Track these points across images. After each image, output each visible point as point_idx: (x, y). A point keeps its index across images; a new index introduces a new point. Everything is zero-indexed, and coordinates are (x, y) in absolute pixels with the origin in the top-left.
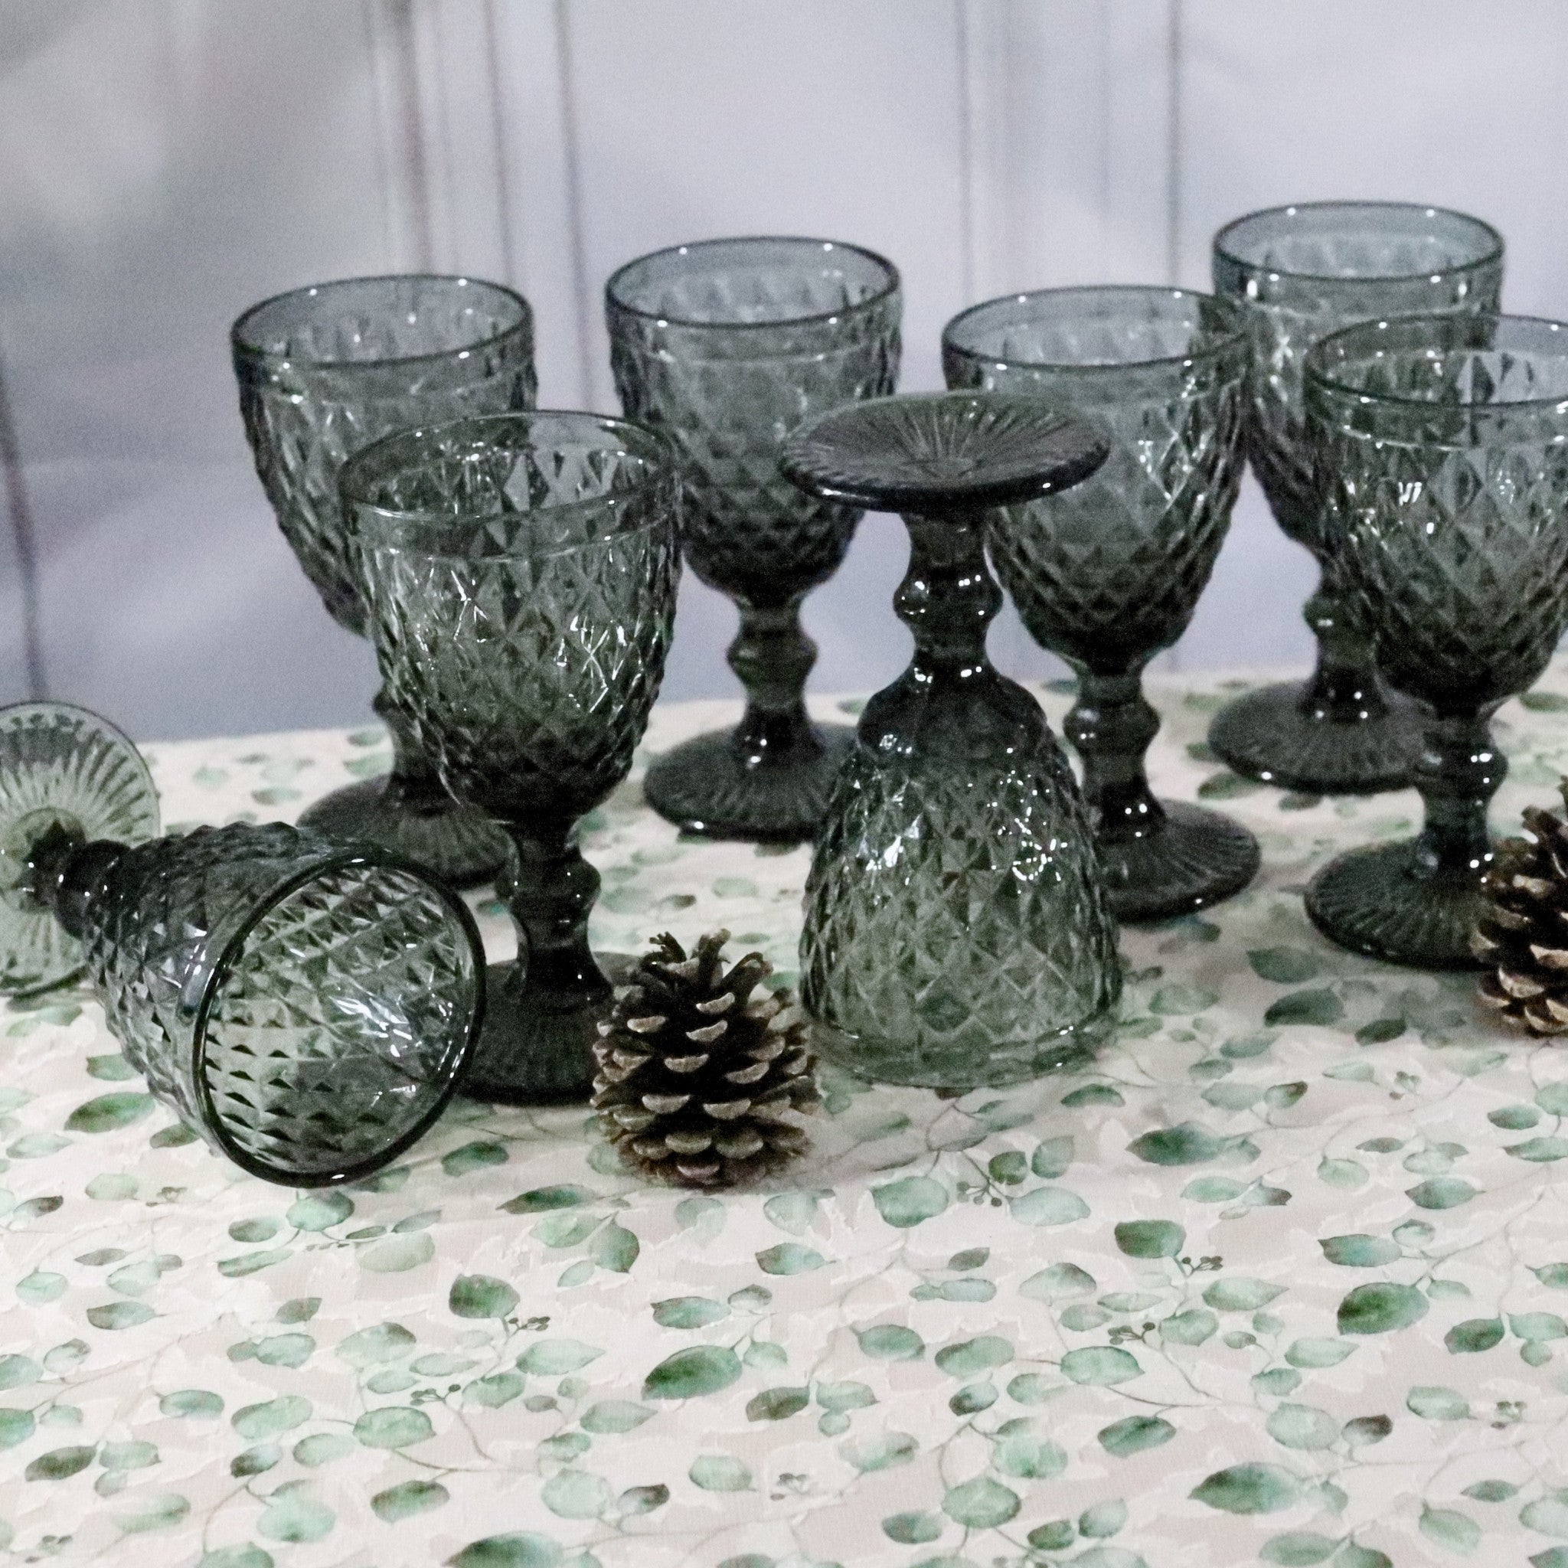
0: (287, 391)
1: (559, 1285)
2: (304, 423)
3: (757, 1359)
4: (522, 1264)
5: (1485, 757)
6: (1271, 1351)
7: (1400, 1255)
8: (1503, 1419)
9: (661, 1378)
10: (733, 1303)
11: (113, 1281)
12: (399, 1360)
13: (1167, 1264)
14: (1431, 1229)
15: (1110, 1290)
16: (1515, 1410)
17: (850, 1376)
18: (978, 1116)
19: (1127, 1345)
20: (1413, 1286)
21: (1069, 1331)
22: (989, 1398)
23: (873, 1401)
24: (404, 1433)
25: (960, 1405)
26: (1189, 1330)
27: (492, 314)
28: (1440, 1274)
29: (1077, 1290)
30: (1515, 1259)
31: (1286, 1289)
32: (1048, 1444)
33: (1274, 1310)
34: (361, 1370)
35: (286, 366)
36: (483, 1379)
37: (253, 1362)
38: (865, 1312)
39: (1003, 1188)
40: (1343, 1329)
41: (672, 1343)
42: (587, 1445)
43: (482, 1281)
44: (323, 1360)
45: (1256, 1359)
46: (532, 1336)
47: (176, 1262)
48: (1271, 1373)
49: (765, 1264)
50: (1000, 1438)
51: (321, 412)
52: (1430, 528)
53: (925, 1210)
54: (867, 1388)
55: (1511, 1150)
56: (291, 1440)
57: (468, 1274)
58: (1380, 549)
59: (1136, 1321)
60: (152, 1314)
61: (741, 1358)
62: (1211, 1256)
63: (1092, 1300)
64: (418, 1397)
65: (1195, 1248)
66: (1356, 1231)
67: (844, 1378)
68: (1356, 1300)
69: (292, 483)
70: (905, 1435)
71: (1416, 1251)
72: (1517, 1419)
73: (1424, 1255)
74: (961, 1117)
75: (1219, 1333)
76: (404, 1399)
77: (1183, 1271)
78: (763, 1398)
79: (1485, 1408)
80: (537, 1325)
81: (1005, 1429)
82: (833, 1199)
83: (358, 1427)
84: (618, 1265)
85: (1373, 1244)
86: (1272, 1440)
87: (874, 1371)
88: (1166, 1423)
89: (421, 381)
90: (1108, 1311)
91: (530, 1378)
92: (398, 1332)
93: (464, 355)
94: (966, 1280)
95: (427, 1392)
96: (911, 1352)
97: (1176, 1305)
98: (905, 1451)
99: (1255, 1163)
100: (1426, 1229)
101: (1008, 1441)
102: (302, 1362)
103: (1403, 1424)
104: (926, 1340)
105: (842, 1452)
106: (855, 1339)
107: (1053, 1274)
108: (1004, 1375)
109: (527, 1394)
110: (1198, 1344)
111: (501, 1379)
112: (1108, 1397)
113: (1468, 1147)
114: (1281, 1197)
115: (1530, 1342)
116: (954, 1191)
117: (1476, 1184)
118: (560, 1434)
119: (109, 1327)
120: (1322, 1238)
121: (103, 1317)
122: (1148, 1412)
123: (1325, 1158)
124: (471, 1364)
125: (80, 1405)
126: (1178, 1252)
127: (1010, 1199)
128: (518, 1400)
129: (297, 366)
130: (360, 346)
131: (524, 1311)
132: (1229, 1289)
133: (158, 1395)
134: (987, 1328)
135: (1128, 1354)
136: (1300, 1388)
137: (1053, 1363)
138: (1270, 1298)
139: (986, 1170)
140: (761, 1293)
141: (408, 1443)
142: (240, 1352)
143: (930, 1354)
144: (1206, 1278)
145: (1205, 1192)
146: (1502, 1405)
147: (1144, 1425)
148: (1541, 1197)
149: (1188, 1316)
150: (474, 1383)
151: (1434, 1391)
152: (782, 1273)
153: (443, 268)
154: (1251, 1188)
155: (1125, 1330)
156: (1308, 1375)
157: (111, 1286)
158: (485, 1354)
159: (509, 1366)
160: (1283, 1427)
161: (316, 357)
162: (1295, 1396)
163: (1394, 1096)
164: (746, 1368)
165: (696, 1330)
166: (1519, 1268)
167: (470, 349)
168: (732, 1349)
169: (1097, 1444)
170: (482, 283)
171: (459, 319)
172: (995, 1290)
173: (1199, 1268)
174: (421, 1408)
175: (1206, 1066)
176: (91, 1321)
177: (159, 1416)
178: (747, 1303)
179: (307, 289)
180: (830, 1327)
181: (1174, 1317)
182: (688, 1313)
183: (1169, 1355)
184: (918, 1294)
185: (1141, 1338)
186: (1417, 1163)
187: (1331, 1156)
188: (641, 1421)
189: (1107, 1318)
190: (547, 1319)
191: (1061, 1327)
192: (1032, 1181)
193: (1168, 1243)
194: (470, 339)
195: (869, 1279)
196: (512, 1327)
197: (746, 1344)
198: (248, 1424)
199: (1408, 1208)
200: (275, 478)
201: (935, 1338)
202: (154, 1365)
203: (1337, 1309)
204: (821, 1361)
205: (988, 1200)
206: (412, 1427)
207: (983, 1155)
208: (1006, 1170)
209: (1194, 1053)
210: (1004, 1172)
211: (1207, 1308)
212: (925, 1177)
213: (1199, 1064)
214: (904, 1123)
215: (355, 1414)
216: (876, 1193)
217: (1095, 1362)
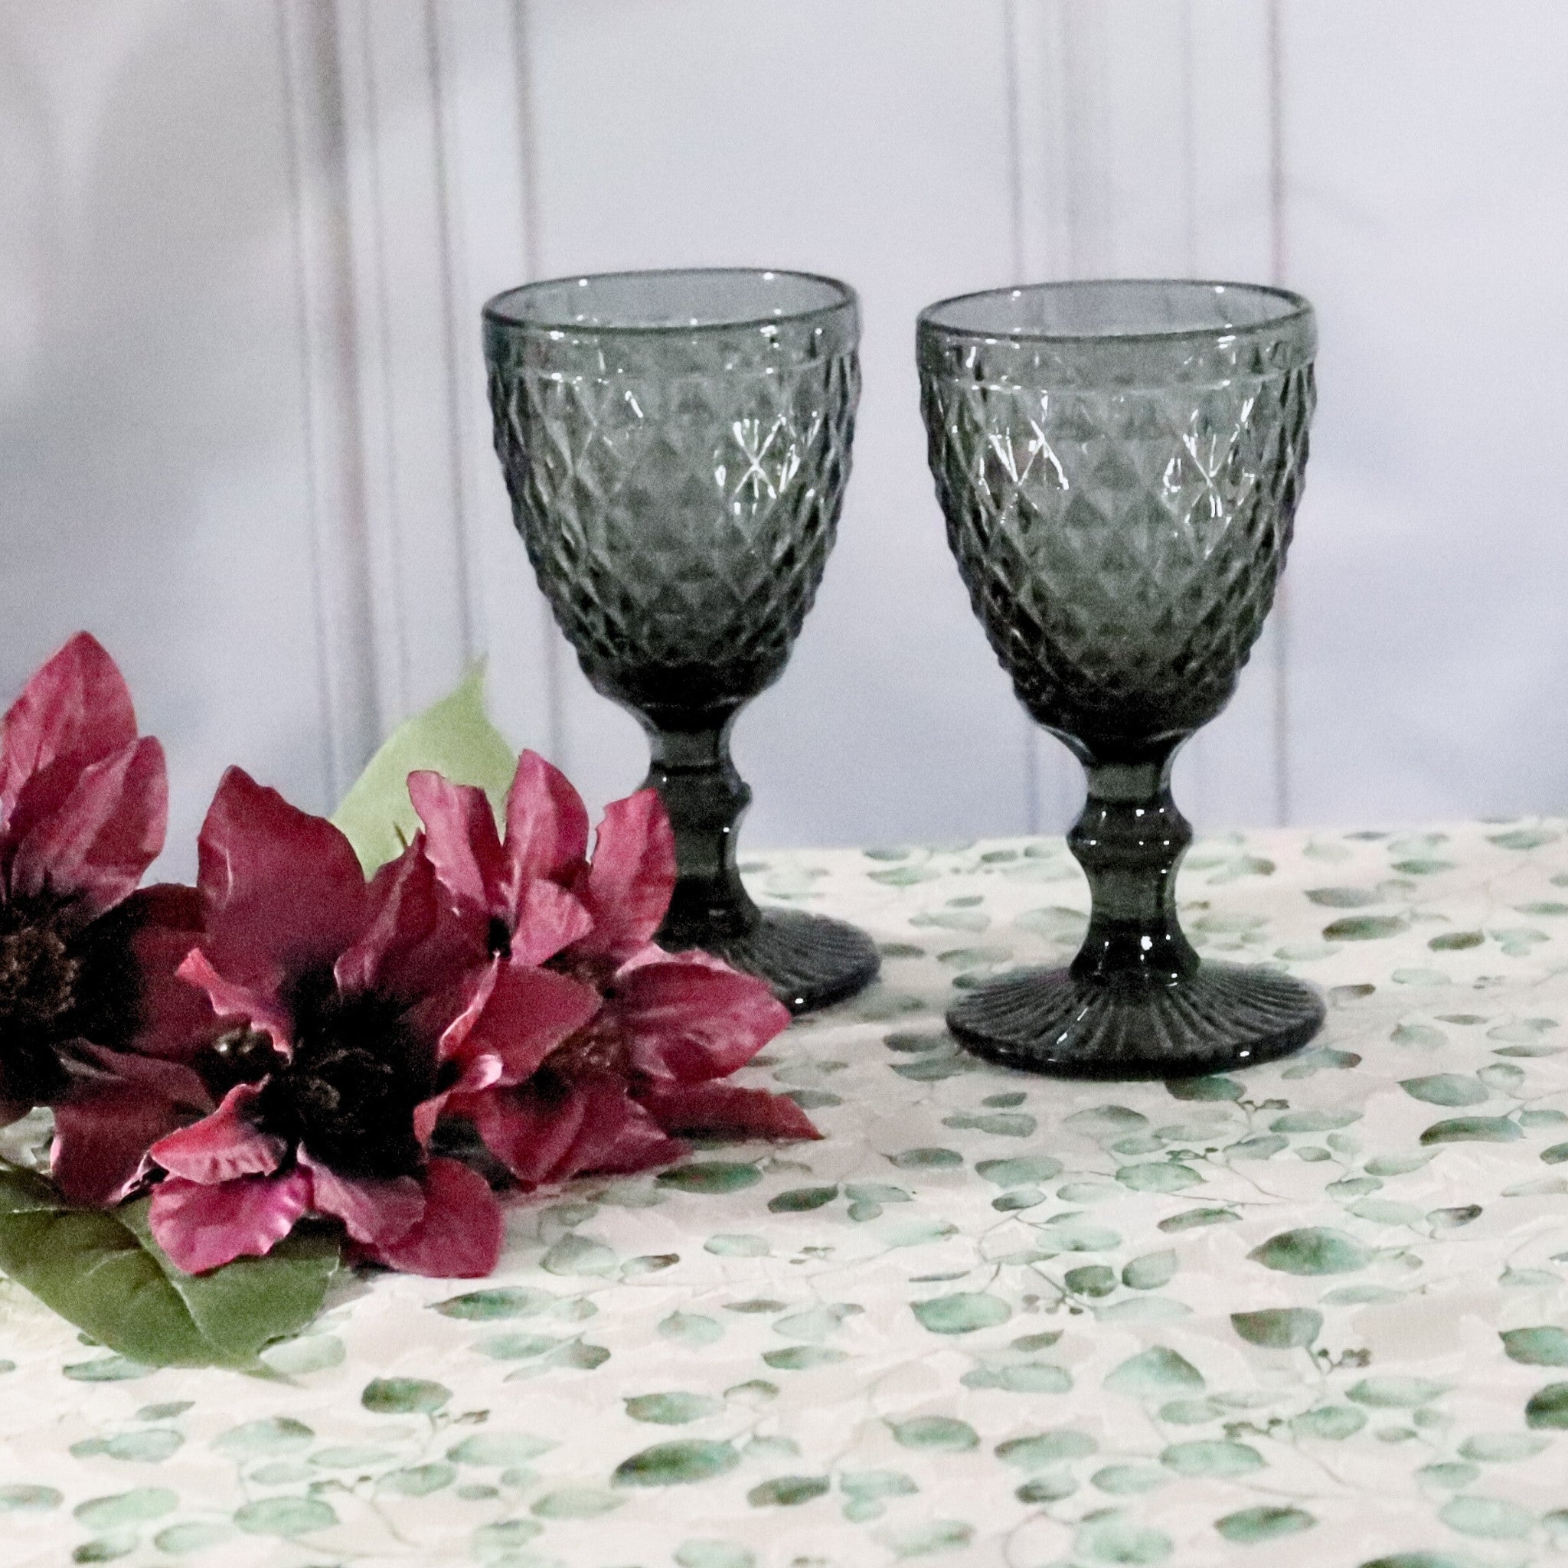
1: (506, 1381)
3: (761, 1450)
6: (1438, 1446)
9: (634, 1468)
10: (731, 1400)
12: (294, 1452)
13: (1298, 1356)
15: (1223, 1388)
17: (882, 1466)
18: (1049, 1226)
19: (1247, 1438)
21: (1170, 1425)
22: (1070, 1488)
23: (913, 1489)
24: (299, 1521)
25: (1030, 1493)
26: (1330, 1425)
29: (1179, 1384)
31: (1455, 1386)
32: (1148, 1530)
33: (1441, 1405)
34: (244, 1464)
36: (402, 1470)
37: (103, 1457)
38: (903, 1403)
39: (1085, 1299)
40: (1532, 1424)
41: (648, 1437)
42: (539, 1529)
43: (405, 1382)
44: (194, 1454)
46: (469, 1429)
48: (1440, 1467)
49: (775, 1361)
50: (1084, 1527)
53: (981, 1322)
54: (904, 1477)
56: (151, 1528)
57: (387, 1377)
59: (1258, 1417)
61: (739, 1450)
62: (1356, 1348)
63: (1199, 1397)
64: (317, 1488)
65: (1335, 1338)
66: (1547, 1321)
67: (875, 1467)
68: (1549, 1399)
70: (958, 1521)
74: (1023, 1229)
75: (1368, 1429)
76: (301, 1488)
77: (1318, 1366)
78: (769, 1486)
80: (474, 1419)
81: (1090, 1518)
82: (862, 1316)
83: (239, 1516)
86: (1447, 1528)
87: (916, 1462)
88: (1300, 1513)
90: (1221, 1407)
91: (463, 1468)
92: (291, 1426)
94: (1034, 1363)
95: (329, 1482)
96: (962, 1444)
97: (1309, 1402)
98: (959, 1537)
101: (1096, 1528)
102: (166, 1457)
104: (982, 1432)
106: (890, 1433)
107: (1149, 1364)
108: (1084, 1468)
109: (458, 1484)
110: (1342, 1437)
111: (426, 1470)
112: (1225, 1489)
116: (1018, 1304)
118: (505, 1520)
120: (1504, 1329)
122: (1279, 1502)
124: (389, 1456)
126: (1311, 1341)
127: (1094, 1309)
128: (449, 1489)
131: (455, 1407)
134: (1061, 1422)
135: (1249, 1448)
136: (1480, 1481)
137: (1149, 1456)
138: (1435, 1394)
139: (1062, 1283)
140: (767, 1388)
141: (304, 1530)
142: (83, 1449)
143: (987, 1448)
144: (1352, 1376)
147: (1273, 1517)
149: (1327, 1412)
150: (390, 1474)
152: (795, 1368)
155: (1245, 1425)
156: (1487, 1469)
158: (405, 1447)
159: (436, 1456)
160: (1462, 1518)
162: (1472, 1488)
164: (746, 1459)
165: (680, 1426)
168: (728, 1442)
169: (1213, 1532)
172: (1071, 1379)
173: (1340, 1364)
174: (321, 1498)
175: (1347, 1184)
178: (750, 1399)
180: (856, 1420)
181: (1308, 1413)
182: (670, 1408)
183: (1305, 1450)
184: (972, 1381)
185: (1267, 1433)
187: (1513, 1266)
188: (609, 1507)
189: (1219, 1414)
190: (487, 1413)
191: (1160, 1422)
192: (1122, 1292)
193: (1298, 1334)
196: (442, 1421)
197: (747, 1437)
198: (96, 1516)
201: (995, 1433)
203: (1524, 1405)
204: (844, 1452)
205: (1063, 1310)
206: (310, 1515)
207: (1058, 1269)
208: (1087, 1282)
209: (1330, 1171)
210: (1084, 1285)
211: (1351, 1404)
212: (981, 1293)
213: (1340, 1182)
214: (950, 1231)
215: (237, 1502)
216: (917, 1308)
217: (1207, 1457)
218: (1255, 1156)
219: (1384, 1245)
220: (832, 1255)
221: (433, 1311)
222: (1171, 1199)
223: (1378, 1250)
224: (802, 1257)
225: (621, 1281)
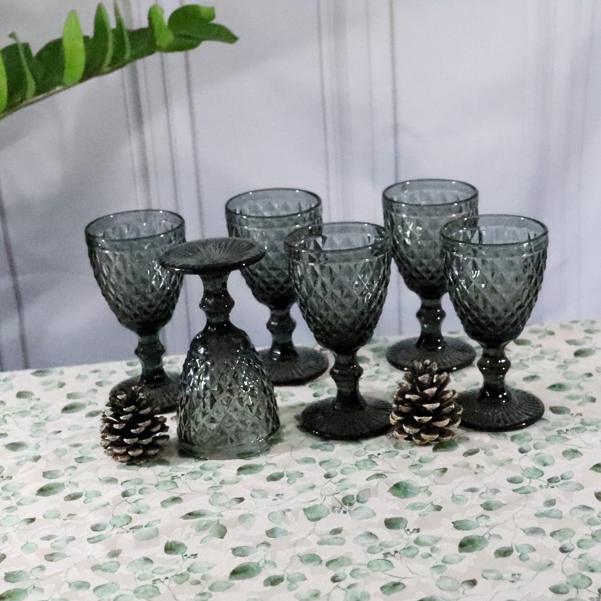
0: (104, 249)
1: (201, 543)
2: (110, 260)
3: (267, 566)
4: (188, 537)
5: (503, 361)
6: (436, 559)
7: (479, 526)
8: (514, 579)
9: (235, 573)
10: (259, 548)
11: (53, 545)
12: (148, 569)
13: (402, 531)
14: (489, 517)
15: (383, 540)
16: (518, 576)
17: (298, 571)
18: (338, 484)
19: (389, 558)
20: (483, 536)
21: (370, 554)
22: (344, 577)
23: (305, 579)
24: (150, 593)
25: (334, 579)
26: (410, 553)
27: (171, 222)
28: (492, 532)
29: (372, 540)
30: (517, 527)
31: (441, 538)
32: (364, 592)
33: (438, 546)
34: (135, 573)
35: (103, 241)
36: (176, 575)
37: (100, 571)
38: (302, 550)
39: (347, 507)
40: (461, 551)
41: (238, 562)
42: (211, 596)
43: (175, 542)
44: (123, 570)
45: (432, 562)
46: (191, 561)
47: (74, 539)
48: (437, 566)
49: (269, 534)
50: (347, 590)
51: (115, 255)
52: (483, 286)
53: (321, 516)
54: (303, 575)
55: (514, 491)
56: (113, 597)
57: (170, 540)
58: (466, 293)
59: (392, 550)
60: (65, 556)
61: (261, 566)
62: (416, 528)
63: (377, 544)
64: (154, 581)
65: (411, 526)
66: (464, 519)
67: (295, 572)
68: (465, 542)
69: (106, 280)
70: (316, 590)
71: (484, 525)
72: (518, 579)
73: (487, 526)
74: (332, 484)
75: (419, 554)
76: (150, 582)
77: (407, 533)
78: (269, 579)
79: (507, 576)
80: (193, 557)
81: (349, 587)
82: (290, 512)
83: (135, 592)
84: (220, 536)
85: (470, 523)
86: (437, 589)
87: (306, 569)
88: (403, 584)
89: (148, 245)
90: (383, 547)
91: (191, 574)
92: (148, 560)
93: (162, 236)
94: (336, 538)
95: (158, 580)
96: (318, 562)
97: (405, 545)
98: (317, 595)
99: (430, 497)
100: (487, 517)
101: (350, 591)
102: (116, 571)
103: (481, 582)
104: (322, 558)
105: (296, 596)
106: (299, 559)
107: (365, 535)
108: (348, 570)
109: (190, 580)
110: (413, 557)
111: (182, 575)
112: (383, 576)
113: (501, 490)
114: (439, 508)
115: (522, 554)
116: (331, 510)
117: (504, 502)
118: (202, 592)
119: (52, 561)
120: (453, 521)
121: (50, 557)
122: (396, 580)
123: (453, 495)
124: (172, 570)
125: (42, 587)
126: (405, 527)
127: (349, 511)
128: (188, 582)
129: (107, 241)
130: (128, 234)
131: (189, 552)
132: (422, 539)
133: (68, 583)
134: (342, 554)
135: (390, 561)
136: (447, 571)
137: (365, 565)
138: (436, 541)
139: (341, 501)
140: (268, 545)
141: (151, 597)
142: (94, 568)
143: (324, 563)
144: (415, 536)
145: (413, 507)
146: (514, 575)
147: (395, 585)
148: (525, 506)
149: (409, 548)
150: (173, 576)
151: (491, 571)
152: (275, 537)
153: (155, 207)
154: (429, 505)
155: (388, 553)
156: (449, 567)
157: (52, 547)
158: (176, 567)
159: (184, 570)
160: (442, 584)
161: (113, 237)
162: (444, 574)
163: (476, 473)
164: (263, 569)
165: (246, 557)
166: (518, 530)
167: (164, 234)
168: (258, 563)
169: (380, 591)
170: (167, 212)
171: (160, 224)
172: (345, 541)
173: (412, 532)
174: (155, 585)
175: (414, 466)
176: (46, 559)
177: (69, 590)
178: (263, 547)
179: (110, 215)
180: (291, 555)
181: (404, 549)
182: (243, 552)
183: (403, 561)
184: (320, 543)
185: (394, 556)
186: (484, 495)
187: (455, 494)
188: (229, 587)
189: (382, 550)
190: (196, 555)
191: (367, 553)
192: (357, 505)
193: (402, 525)
194: (164, 230)
195: (303, 538)
196: (185, 558)
197: (263, 561)
198: (99, 592)
199: (481, 511)
200: (101, 278)
201: (326, 558)
202: (67, 573)
203: (458, 544)
204: (288, 566)
205: (342, 511)
206: (153, 591)
207: (340, 497)
208: (348, 502)
209: (410, 462)
210: (347, 502)
211: (415, 545)
212: (321, 505)
213: (412, 465)
214: (313, 487)
215: (134, 588)
216: (305, 510)
217: (379, 564)
218: (390, 457)
219: (423, 485)
220: (283, 497)
221: (181, 519)
222: (369, 472)
223: (421, 488)
224: (276, 498)
225: (229, 508)
